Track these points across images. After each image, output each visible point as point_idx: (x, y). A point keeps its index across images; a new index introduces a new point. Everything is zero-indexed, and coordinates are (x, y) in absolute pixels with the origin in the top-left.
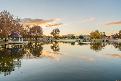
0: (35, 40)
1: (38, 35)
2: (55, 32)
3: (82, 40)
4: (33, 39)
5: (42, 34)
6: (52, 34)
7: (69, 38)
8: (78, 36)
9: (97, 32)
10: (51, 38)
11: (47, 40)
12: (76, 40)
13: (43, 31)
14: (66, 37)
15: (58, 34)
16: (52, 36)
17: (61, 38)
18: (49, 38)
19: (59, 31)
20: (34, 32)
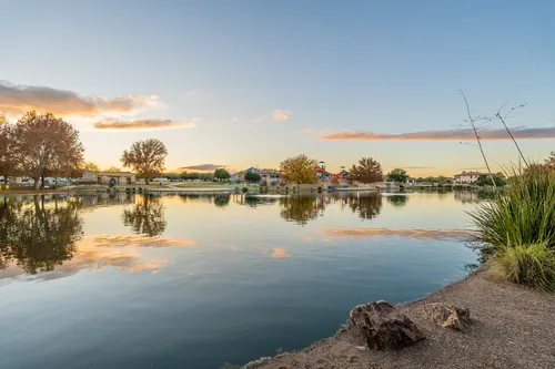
0: (33, 188)
1: (54, 164)
2: (146, 155)
3: (253, 187)
5: (75, 160)
6: (128, 159)
7: (205, 178)
8: (241, 173)
9: (301, 161)
10: (124, 180)
11: (106, 189)
12: (233, 187)
13: (84, 145)
14: (193, 177)
15: (158, 162)
16: (131, 169)
17: (172, 178)
18: (114, 178)
19: (162, 150)
20: (25, 149)
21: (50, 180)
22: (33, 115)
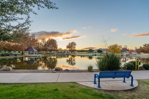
0: (49, 54)
1: (53, 48)
2: (71, 46)
4: (48, 52)
5: (56, 48)
6: (68, 47)
7: (87, 51)
9: (115, 46)
10: (66, 52)
11: (62, 54)
14: (84, 51)
15: (74, 47)
16: (68, 49)
17: (78, 51)
19: (75, 44)
21: (53, 52)
22: (49, 39)
